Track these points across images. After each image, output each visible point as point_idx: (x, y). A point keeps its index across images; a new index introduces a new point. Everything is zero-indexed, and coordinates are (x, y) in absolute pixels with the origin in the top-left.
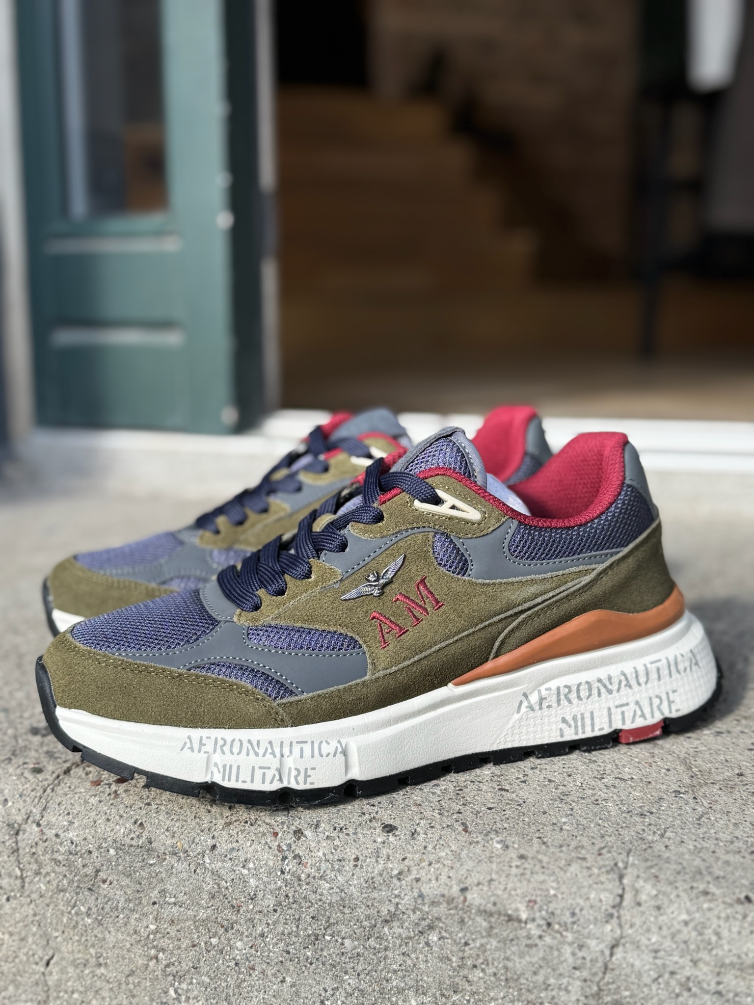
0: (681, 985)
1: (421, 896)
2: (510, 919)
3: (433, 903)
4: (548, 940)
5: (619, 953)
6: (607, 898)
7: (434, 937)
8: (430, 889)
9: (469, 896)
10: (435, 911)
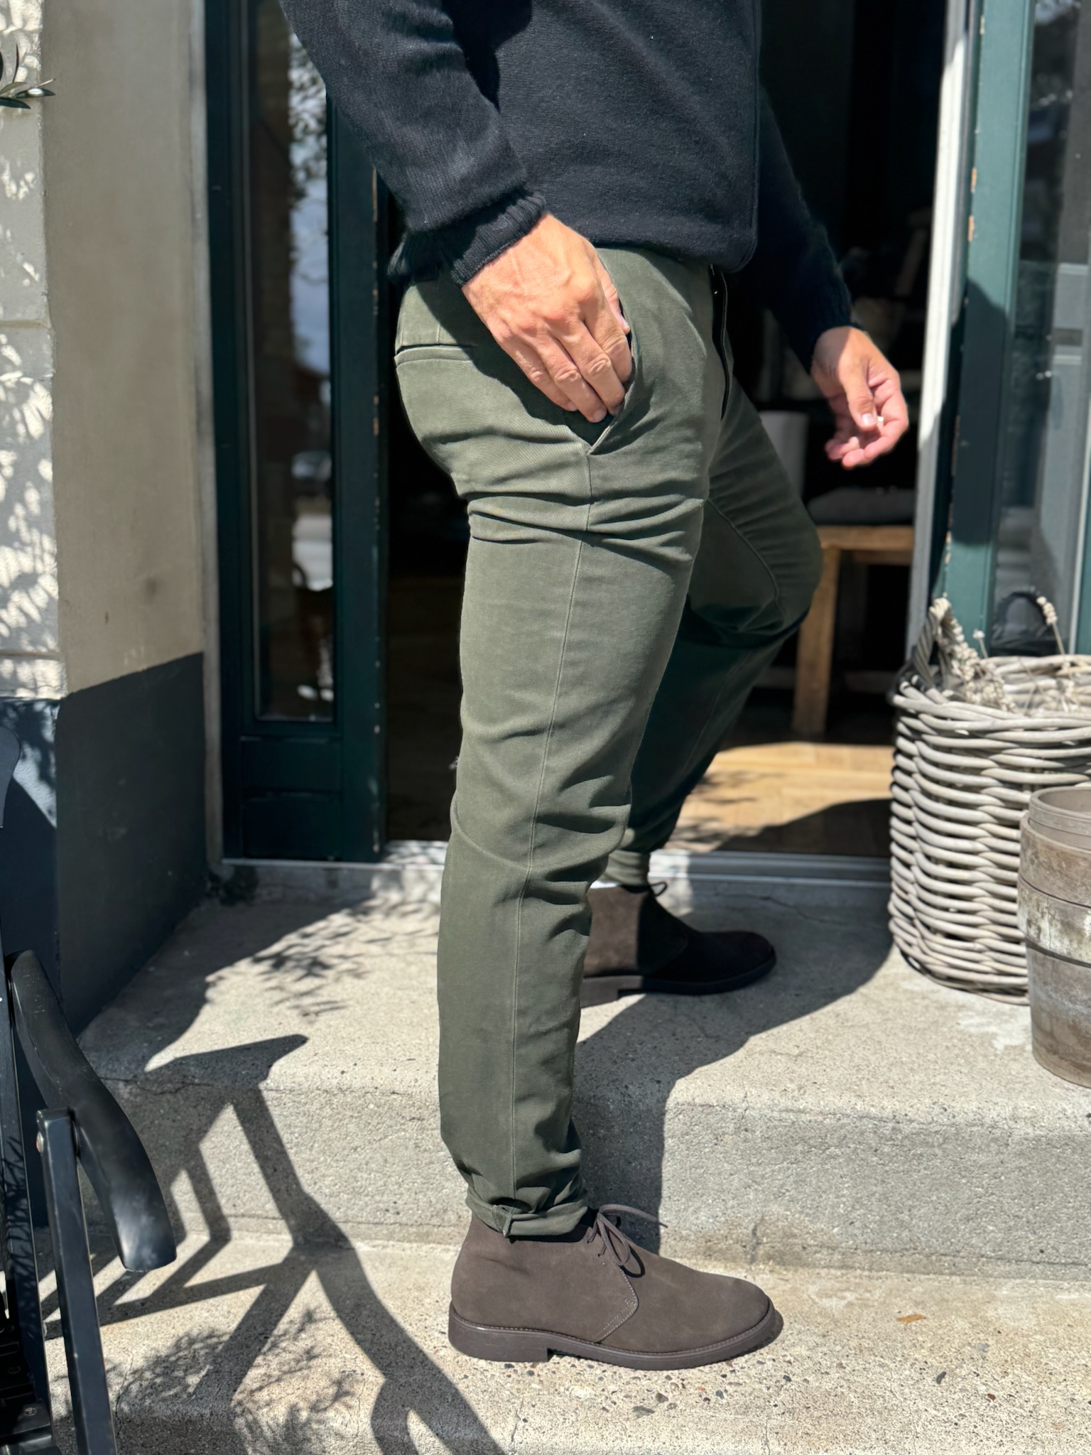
0: (768, 1119)
1: (678, 1103)
2: (710, 1106)
3: (682, 1105)
4: (723, 1111)
5: (747, 1112)
6: (743, 1095)
7: (681, 1117)
8: (681, 1100)
9: (696, 1101)
10: (683, 1107)
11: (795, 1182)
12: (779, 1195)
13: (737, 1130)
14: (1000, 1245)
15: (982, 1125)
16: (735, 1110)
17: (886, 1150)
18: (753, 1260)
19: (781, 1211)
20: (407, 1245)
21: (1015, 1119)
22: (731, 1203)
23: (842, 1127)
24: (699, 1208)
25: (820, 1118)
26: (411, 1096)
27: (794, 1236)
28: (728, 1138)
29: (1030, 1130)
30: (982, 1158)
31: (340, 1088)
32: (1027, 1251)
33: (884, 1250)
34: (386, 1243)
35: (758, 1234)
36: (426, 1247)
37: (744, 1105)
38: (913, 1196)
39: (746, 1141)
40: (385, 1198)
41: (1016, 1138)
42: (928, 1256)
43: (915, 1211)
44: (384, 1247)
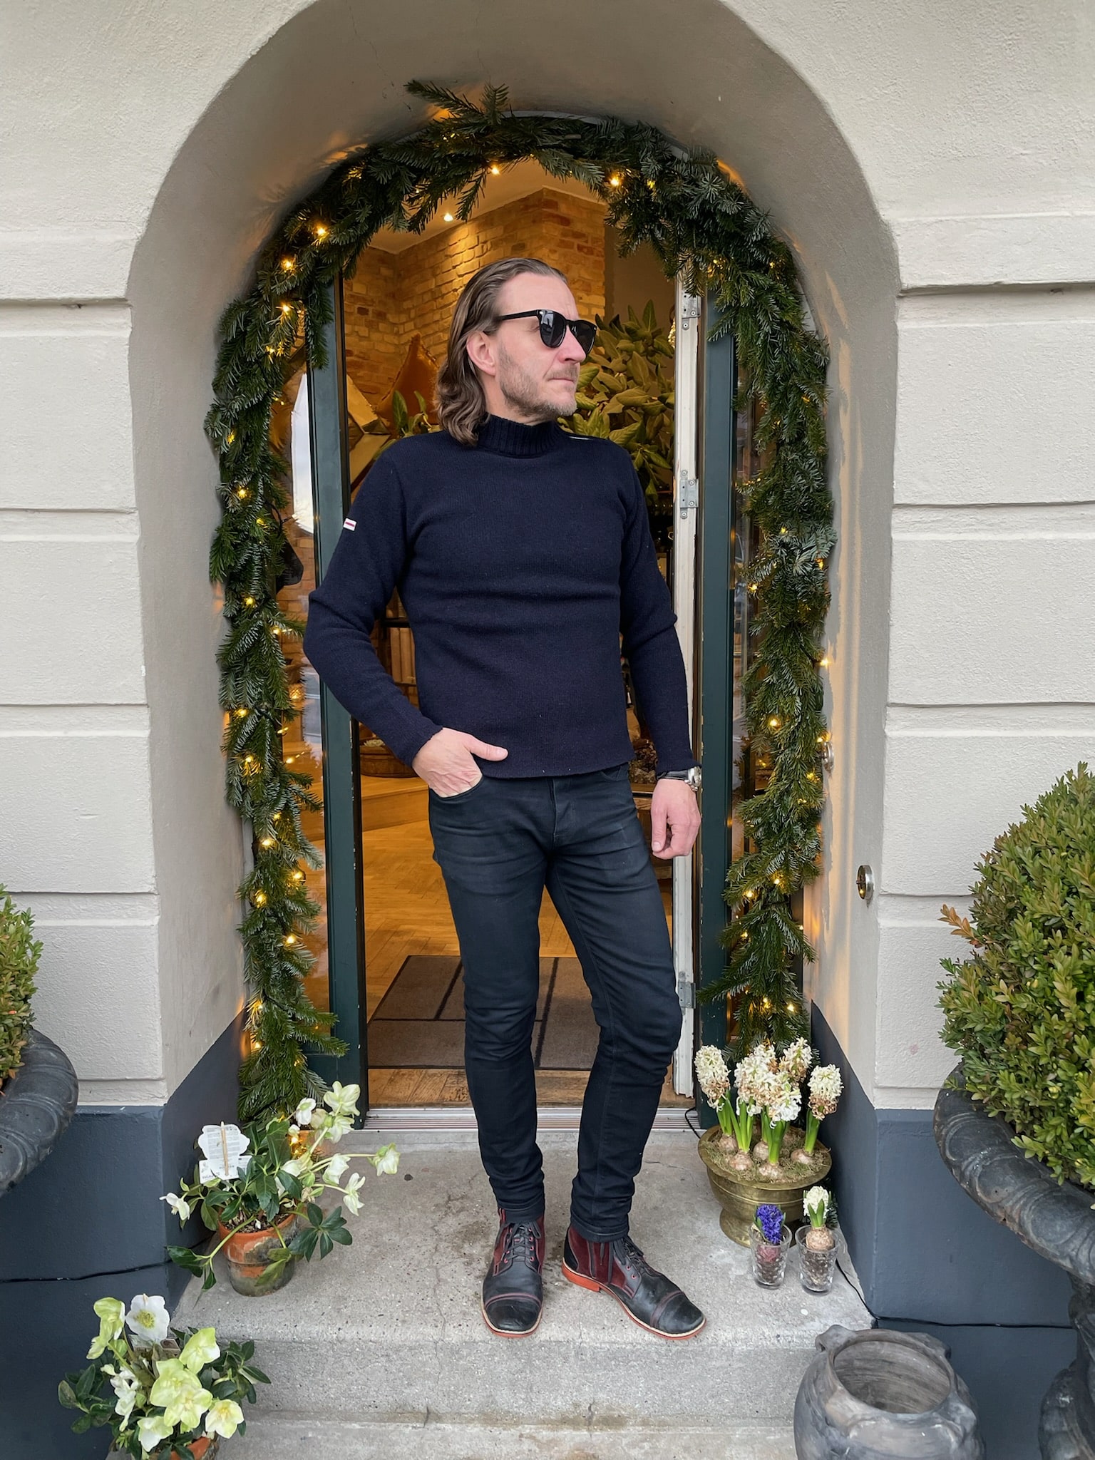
11: (612, 1381)
12: (602, 1388)
13: (577, 1354)
14: (733, 1410)
15: (717, 1345)
16: (575, 1343)
17: (663, 1361)
18: (590, 1424)
19: (605, 1396)
20: (383, 1424)
21: (736, 1340)
22: (575, 1394)
23: (637, 1350)
24: (557, 1396)
25: (624, 1346)
26: (381, 1344)
27: (614, 1410)
28: (572, 1359)
29: (744, 1347)
30: (718, 1364)
31: (338, 1341)
32: (748, 1412)
33: (667, 1415)
34: (370, 1423)
35: (592, 1410)
36: (394, 1425)
37: (580, 1340)
38: (680, 1385)
39: (582, 1360)
40: (368, 1399)
41: (737, 1352)
42: (692, 1417)
43: (682, 1394)
44: (369, 1426)
